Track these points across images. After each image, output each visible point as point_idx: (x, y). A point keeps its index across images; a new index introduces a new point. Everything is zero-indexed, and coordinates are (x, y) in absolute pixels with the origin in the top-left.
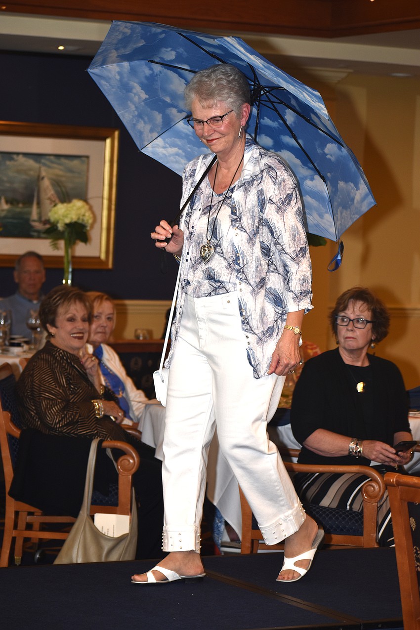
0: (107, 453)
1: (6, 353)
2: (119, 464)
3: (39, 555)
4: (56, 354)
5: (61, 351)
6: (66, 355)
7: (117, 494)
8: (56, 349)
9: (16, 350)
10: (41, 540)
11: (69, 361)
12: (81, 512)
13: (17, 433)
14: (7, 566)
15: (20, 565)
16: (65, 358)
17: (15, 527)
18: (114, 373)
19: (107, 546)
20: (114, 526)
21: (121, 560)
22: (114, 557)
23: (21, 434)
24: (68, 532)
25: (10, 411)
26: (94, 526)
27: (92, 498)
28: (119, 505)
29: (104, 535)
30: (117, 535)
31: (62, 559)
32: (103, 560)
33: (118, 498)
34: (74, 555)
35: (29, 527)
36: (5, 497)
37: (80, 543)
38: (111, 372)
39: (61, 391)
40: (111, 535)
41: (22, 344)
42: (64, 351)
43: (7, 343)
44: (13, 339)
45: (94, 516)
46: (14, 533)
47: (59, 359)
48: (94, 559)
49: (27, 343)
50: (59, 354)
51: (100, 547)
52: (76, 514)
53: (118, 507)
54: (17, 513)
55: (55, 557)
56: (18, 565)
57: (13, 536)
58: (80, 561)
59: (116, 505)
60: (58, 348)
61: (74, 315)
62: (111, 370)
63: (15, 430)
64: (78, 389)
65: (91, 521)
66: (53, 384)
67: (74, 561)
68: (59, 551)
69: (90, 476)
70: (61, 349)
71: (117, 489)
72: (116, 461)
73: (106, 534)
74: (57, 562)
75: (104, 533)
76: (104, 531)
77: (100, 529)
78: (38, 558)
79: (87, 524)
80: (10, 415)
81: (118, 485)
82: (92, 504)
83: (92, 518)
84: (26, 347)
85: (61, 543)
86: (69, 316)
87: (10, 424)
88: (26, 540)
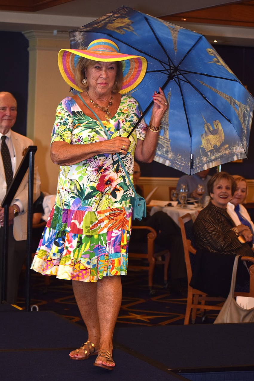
0: (244, 263)
1: (185, 208)
2: (250, 270)
3: (205, 318)
4: (214, 210)
5: (217, 208)
6: (220, 210)
7: (249, 286)
8: (214, 207)
9: (191, 206)
10: (205, 310)
11: (221, 213)
12: (229, 295)
13: (194, 251)
14: (188, 324)
15: (194, 324)
16: (219, 212)
17: (193, 303)
18: (245, 219)
19: (243, 314)
20: (247, 303)
21: (251, 322)
22: (247, 320)
23: (197, 252)
24: (222, 306)
25: (190, 240)
26: (236, 303)
27: (235, 288)
28: (250, 292)
29: (242, 308)
30: (248, 308)
31: (219, 321)
32: (241, 322)
33: (249, 288)
34: (225, 319)
35: (199, 303)
36: (187, 286)
37: (229, 312)
38: (244, 219)
39: (220, 230)
40: (245, 308)
41: (194, 203)
42: (218, 207)
43: (186, 203)
44: (189, 200)
45: (236, 298)
46: (192, 306)
47: (216, 212)
48: (236, 321)
49: (196, 202)
50: (215, 210)
51: (239, 314)
52: (226, 297)
53: (249, 293)
54: (193, 295)
55: (214, 320)
56: (193, 323)
57: (192, 308)
58: (228, 322)
59: (249, 292)
60: (215, 206)
61: (221, 185)
62: (244, 218)
63: (193, 250)
64: (226, 229)
65: (234, 301)
66: (216, 226)
67: (225, 322)
68: (216, 316)
69: (234, 276)
70: (216, 207)
71: (249, 283)
72: (249, 268)
73: (243, 308)
74: (215, 322)
75: (241, 307)
76: (242, 306)
77: (240, 305)
78: (204, 320)
79: (232, 302)
80: (190, 242)
81: (249, 281)
82: (235, 291)
83: (235, 299)
84: (196, 205)
85: (218, 312)
86: (218, 186)
87: (191, 247)
88: (198, 310)
